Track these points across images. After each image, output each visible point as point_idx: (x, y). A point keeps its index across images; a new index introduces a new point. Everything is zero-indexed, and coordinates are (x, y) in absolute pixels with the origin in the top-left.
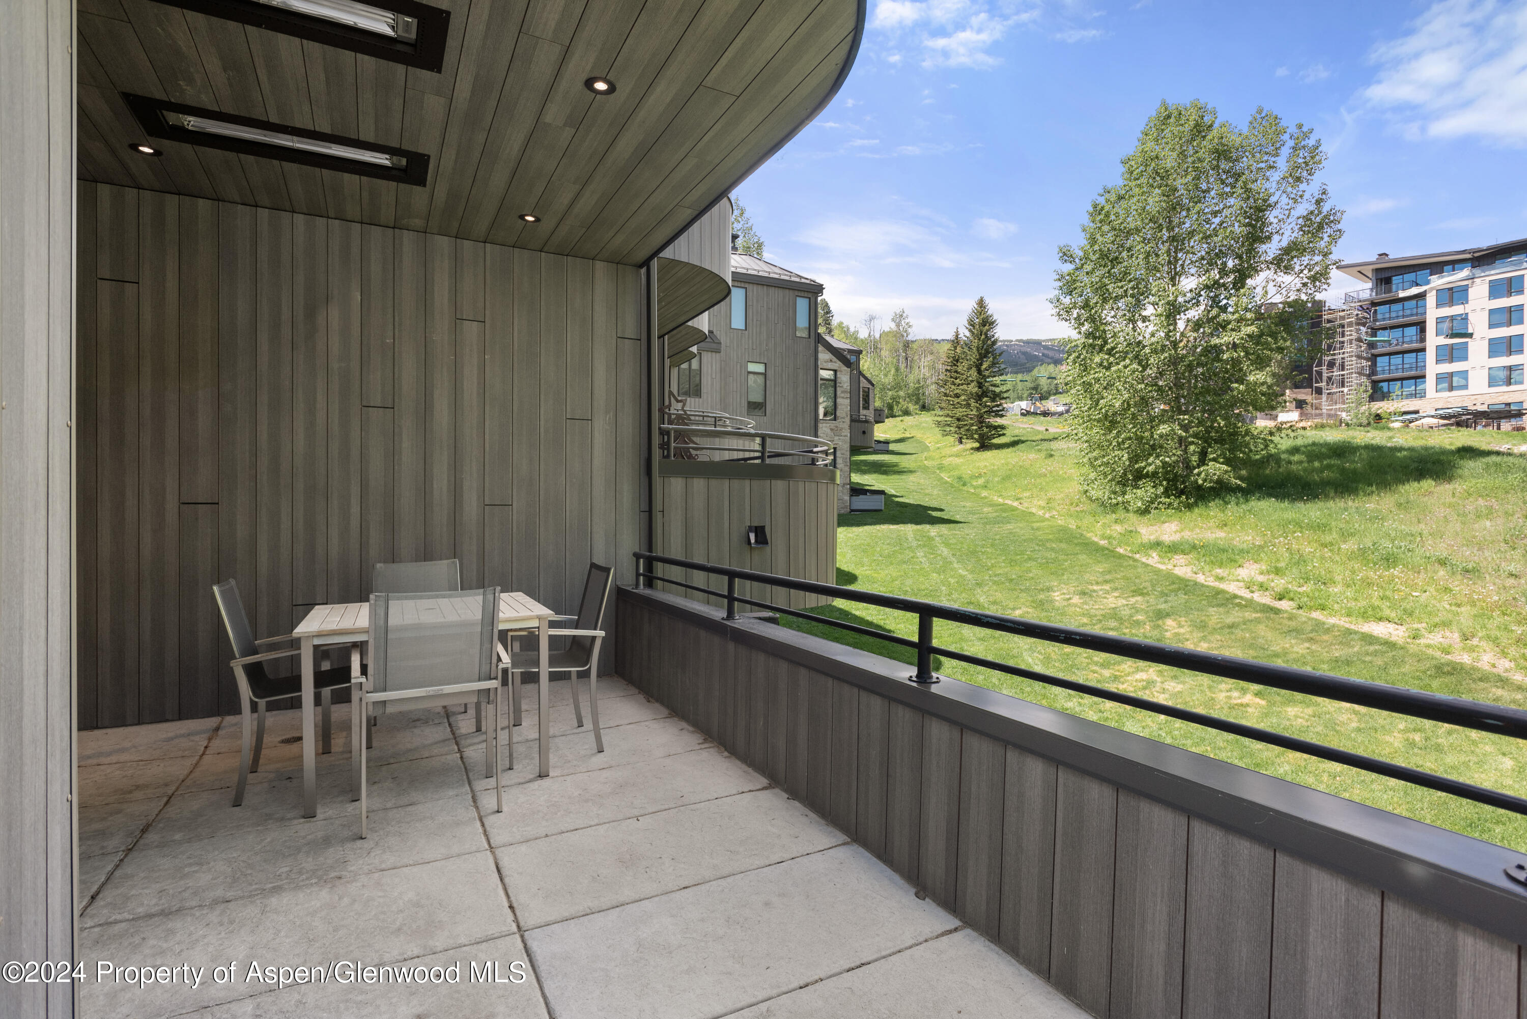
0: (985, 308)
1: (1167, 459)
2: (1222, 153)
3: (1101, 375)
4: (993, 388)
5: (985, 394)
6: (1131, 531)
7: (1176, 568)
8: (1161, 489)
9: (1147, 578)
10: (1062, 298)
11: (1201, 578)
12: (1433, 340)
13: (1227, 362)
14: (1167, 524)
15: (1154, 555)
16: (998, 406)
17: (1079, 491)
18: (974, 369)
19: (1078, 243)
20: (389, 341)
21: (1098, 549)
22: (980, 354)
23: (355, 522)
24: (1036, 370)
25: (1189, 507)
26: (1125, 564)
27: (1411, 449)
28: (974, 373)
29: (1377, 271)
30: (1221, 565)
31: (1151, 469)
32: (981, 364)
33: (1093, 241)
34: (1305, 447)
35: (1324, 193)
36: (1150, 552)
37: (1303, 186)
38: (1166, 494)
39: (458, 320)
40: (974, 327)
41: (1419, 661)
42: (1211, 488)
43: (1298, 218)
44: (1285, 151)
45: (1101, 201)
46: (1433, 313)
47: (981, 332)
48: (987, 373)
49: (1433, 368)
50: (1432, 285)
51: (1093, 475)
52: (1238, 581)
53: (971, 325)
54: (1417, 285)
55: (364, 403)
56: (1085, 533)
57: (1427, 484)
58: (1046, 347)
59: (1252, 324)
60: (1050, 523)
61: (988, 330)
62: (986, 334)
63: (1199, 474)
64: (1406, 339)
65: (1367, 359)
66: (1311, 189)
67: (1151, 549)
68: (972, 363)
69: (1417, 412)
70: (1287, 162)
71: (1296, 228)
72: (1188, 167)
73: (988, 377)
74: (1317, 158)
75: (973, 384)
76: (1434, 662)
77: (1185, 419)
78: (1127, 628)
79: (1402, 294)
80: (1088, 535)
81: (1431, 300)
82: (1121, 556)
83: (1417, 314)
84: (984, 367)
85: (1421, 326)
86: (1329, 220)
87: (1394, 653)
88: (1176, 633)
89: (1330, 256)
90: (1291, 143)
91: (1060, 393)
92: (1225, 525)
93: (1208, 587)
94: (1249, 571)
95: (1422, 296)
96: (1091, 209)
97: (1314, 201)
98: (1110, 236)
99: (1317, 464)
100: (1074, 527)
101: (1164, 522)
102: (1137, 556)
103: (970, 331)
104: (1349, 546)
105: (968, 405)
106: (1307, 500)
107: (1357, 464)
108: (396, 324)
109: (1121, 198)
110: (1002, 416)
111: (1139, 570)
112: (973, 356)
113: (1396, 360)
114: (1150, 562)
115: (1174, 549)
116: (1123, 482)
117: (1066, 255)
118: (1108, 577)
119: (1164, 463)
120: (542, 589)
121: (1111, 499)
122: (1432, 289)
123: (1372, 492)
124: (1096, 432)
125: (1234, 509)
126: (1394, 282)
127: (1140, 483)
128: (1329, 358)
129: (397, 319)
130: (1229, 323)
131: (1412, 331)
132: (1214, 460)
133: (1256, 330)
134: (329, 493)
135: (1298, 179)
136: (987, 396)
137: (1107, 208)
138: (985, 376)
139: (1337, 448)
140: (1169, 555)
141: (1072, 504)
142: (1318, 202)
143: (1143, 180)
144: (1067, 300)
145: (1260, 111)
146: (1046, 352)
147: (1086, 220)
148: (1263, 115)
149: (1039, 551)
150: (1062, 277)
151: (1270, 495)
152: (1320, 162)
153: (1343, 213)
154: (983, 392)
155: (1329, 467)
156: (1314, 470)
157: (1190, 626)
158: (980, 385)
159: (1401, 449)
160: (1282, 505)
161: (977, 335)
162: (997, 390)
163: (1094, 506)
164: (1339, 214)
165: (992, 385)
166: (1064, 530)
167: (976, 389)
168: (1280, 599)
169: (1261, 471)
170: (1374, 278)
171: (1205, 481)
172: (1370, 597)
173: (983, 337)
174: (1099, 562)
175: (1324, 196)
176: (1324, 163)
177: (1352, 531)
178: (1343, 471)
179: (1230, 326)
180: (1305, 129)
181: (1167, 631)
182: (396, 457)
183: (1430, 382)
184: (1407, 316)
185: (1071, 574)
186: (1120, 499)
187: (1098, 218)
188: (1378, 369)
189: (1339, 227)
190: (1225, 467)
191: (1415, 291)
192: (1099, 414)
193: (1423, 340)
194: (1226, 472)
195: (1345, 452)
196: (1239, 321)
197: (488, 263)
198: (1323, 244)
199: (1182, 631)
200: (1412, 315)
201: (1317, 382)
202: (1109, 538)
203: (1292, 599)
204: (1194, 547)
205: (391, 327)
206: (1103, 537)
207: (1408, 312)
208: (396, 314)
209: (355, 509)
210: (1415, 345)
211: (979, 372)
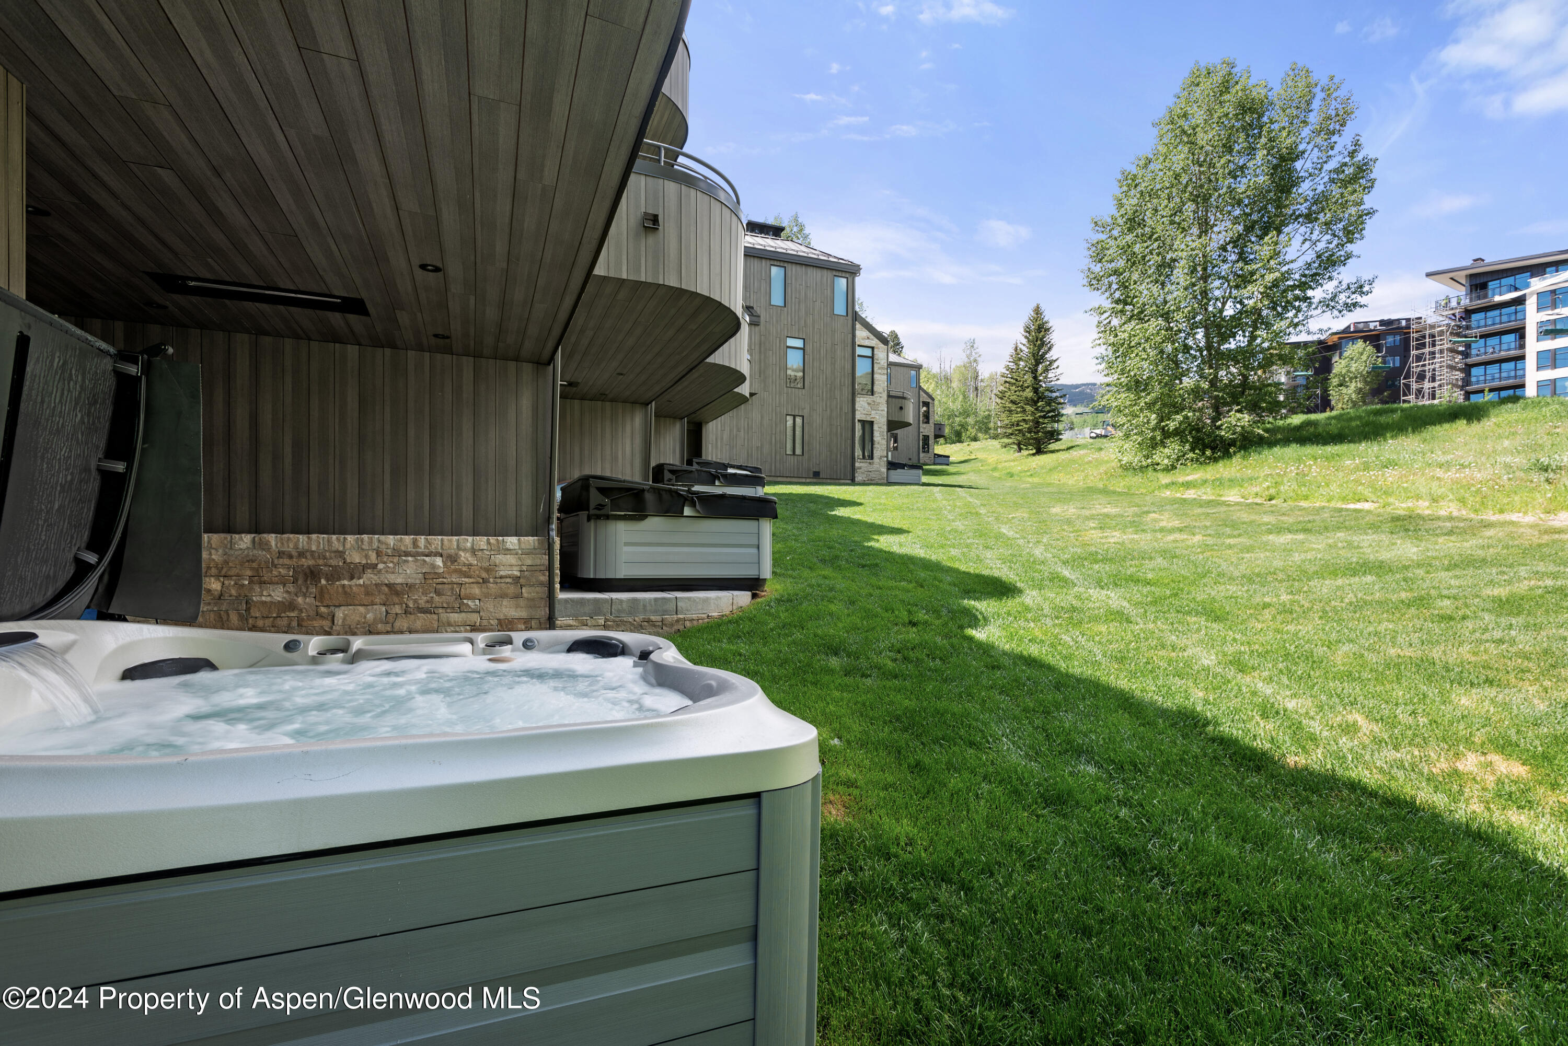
0: (1041, 315)
4: (1050, 394)
8: (1187, 443)
12: (1534, 346)
16: (1053, 411)
18: (1029, 374)
22: (1036, 360)
25: (1215, 460)
29: (1471, 276)
31: (1173, 424)
33: (1121, 206)
35: (1357, 144)
38: (1192, 450)
40: (1030, 333)
43: (1329, 171)
44: (1317, 104)
45: (1130, 167)
46: (1533, 317)
47: (1037, 339)
49: (1533, 376)
50: (1532, 288)
51: (1126, 446)
52: (1236, 494)
53: (1027, 332)
54: (1515, 288)
61: (1044, 336)
62: (1041, 340)
64: (1504, 347)
65: (1461, 370)
66: (1343, 142)
70: (1319, 115)
73: (1044, 382)
74: (1350, 108)
75: (1028, 390)
79: (1498, 299)
81: (1531, 304)
83: (1515, 320)
85: (1520, 332)
86: (1363, 169)
90: (1322, 95)
95: (1521, 300)
96: (1120, 177)
103: (1026, 337)
105: (1024, 411)
110: (1058, 421)
113: (1493, 369)
117: (1097, 225)
122: (1532, 292)
125: (1256, 456)
126: (1490, 287)
127: (1167, 441)
128: (1418, 369)
131: (1510, 338)
132: (1239, 411)
135: (1330, 131)
136: (1043, 402)
137: (1134, 173)
140: (1181, 489)
142: (1351, 153)
144: (1097, 268)
145: (1293, 66)
147: (1115, 188)
148: (1296, 70)
150: (1094, 247)
152: (1351, 113)
153: (1377, 161)
158: (1036, 391)
161: (1032, 341)
164: (1372, 164)
165: (1047, 390)
167: (1032, 394)
170: (1467, 285)
171: (1228, 432)
173: (1039, 342)
175: (1357, 147)
176: (1357, 113)
180: (1336, 80)
183: (1530, 391)
184: (1505, 323)
187: (1126, 184)
188: (1472, 379)
189: (1373, 175)
190: (1247, 417)
191: (1513, 295)
193: (1522, 347)
194: (1248, 421)
200: (1510, 321)
201: (1405, 395)
207: (1505, 318)
210: (1514, 353)
211: (1035, 377)
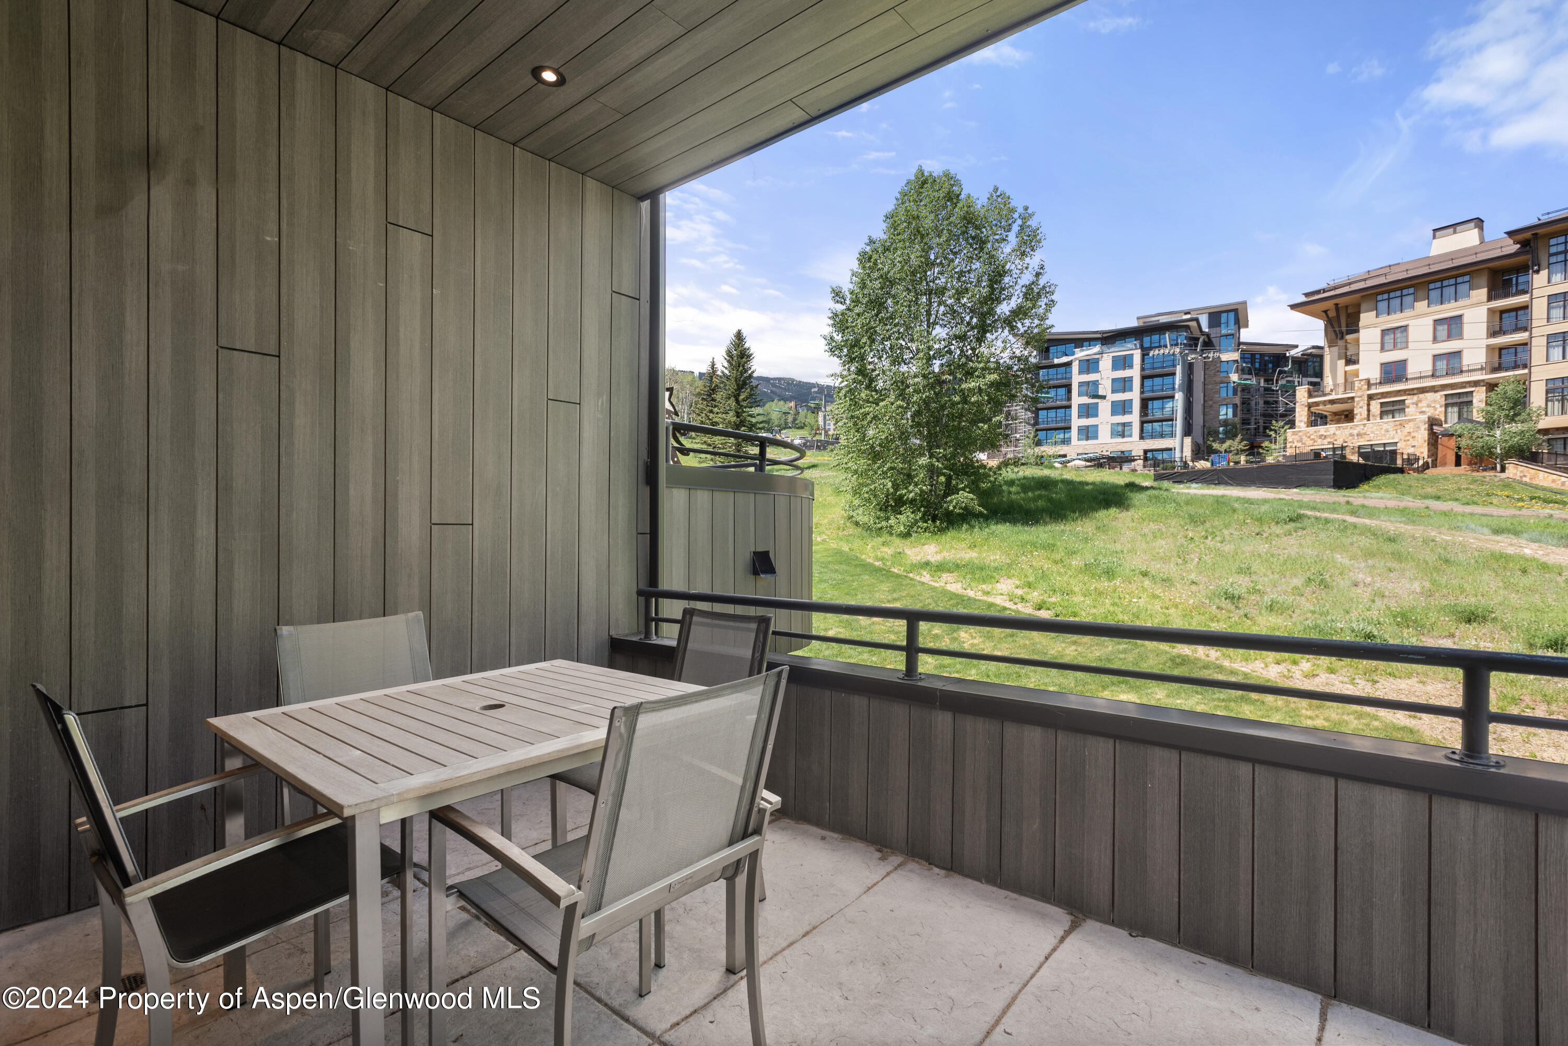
0: (742, 341)
1: (924, 488)
2: (970, 219)
3: (872, 409)
5: (742, 423)
6: (900, 553)
7: (947, 585)
8: (920, 515)
9: (928, 595)
10: (835, 335)
11: (971, 594)
12: (1077, 400)
13: (973, 404)
14: (926, 546)
15: (925, 573)
17: (843, 517)
18: (733, 399)
19: (847, 284)
20: (271, 239)
21: (878, 570)
22: (738, 385)
23: (204, 553)
24: (767, 405)
25: (942, 530)
26: (904, 583)
27: (1093, 484)
28: (732, 402)
30: (984, 582)
31: (911, 495)
32: (739, 394)
33: (863, 286)
34: (1019, 480)
35: (1042, 268)
36: (922, 571)
37: (1027, 260)
38: (924, 519)
39: (389, 224)
40: (732, 358)
41: (1157, 655)
42: (959, 514)
43: (1023, 286)
44: (1015, 228)
45: (868, 249)
46: (1077, 378)
47: (739, 364)
48: (744, 404)
49: (1077, 422)
50: (1076, 356)
51: (857, 502)
52: (1002, 594)
53: (729, 356)
54: (1066, 355)
55: (223, 342)
56: (858, 555)
57: (1113, 511)
58: (774, 385)
59: (994, 373)
60: (824, 547)
61: (746, 362)
62: (743, 366)
63: (951, 501)
64: (1059, 398)
65: (1032, 412)
66: (1034, 261)
67: (921, 568)
68: (730, 392)
69: (1065, 456)
70: (1017, 237)
71: (1021, 295)
72: (943, 229)
73: (745, 407)
74: (1038, 238)
75: (731, 413)
76: (1168, 656)
77: (940, 453)
78: (930, 642)
79: (1056, 361)
80: (863, 557)
81: (1075, 367)
82: (898, 576)
83: (1065, 379)
84: (741, 397)
85: (1068, 387)
86: (1046, 291)
87: (1138, 650)
88: (972, 644)
89: (1047, 321)
90: (1019, 222)
91: (790, 428)
92: (975, 546)
93: (980, 601)
94: (1005, 586)
95: (1069, 364)
96: (859, 256)
97: (1034, 273)
98: (877, 284)
99: (1030, 494)
100: (847, 549)
101: (923, 545)
102: (911, 575)
103: (728, 361)
104: (1076, 562)
106: (1032, 524)
107: (1059, 495)
108: (284, 211)
109: (887, 249)
111: (919, 588)
112: (732, 386)
113: (1052, 413)
114: (923, 579)
115: (940, 568)
116: (884, 507)
117: (837, 295)
118: (895, 595)
119: (921, 490)
120: (513, 649)
121: (875, 523)
122: (1076, 359)
123: (1077, 518)
124: (863, 462)
125: (979, 533)
126: (1051, 351)
127: (902, 509)
128: (1007, 409)
129: (284, 202)
130: (976, 370)
131: (1062, 391)
132: (963, 489)
133: (998, 378)
134: (152, 501)
135: (1023, 254)
136: (744, 426)
137: (875, 256)
138: (742, 406)
139: (1043, 482)
140: (939, 573)
141: (839, 529)
142: (1038, 275)
143: (906, 236)
144: (838, 338)
145: (996, 189)
146: (774, 389)
147: (855, 265)
148: (998, 194)
149: (826, 573)
150: (836, 315)
151: (1005, 521)
152: (1039, 241)
153: (1056, 286)
154: (741, 421)
155: (1040, 497)
156: (1030, 500)
157: (981, 637)
158: (738, 415)
159: (1087, 484)
160: (1016, 529)
161: (735, 367)
162: (754, 420)
163: (860, 530)
164: (1053, 287)
165: (749, 416)
166: (839, 552)
167: (735, 418)
168: (1039, 609)
169: (990, 500)
171: (955, 507)
172: (1103, 604)
173: (741, 368)
174: (882, 582)
175: (1041, 271)
176: (1043, 243)
177: (1075, 549)
178: (1050, 500)
179: (977, 373)
180: (1029, 211)
181: (964, 642)
182: (284, 442)
183: (1074, 432)
184: (1059, 379)
185: (864, 593)
186: (884, 524)
187: (868, 265)
188: (1040, 420)
189: (1053, 297)
190: (971, 496)
191: (1065, 359)
192: (866, 445)
193: (1069, 399)
194: (972, 499)
195: (1048, 485)
196: (983, 369)
197: (437, 142)
198: (1041, 311)
199: (976, 641)
200: (1062, 379)
202: (882, 559)
203: (1049, 609)
204: (958, 566)
205: (274, 215)
206: (878, 559)
207: (1060, 376)
208: (283, 195)
209: (204, 530)
210: (1064, 403)
211: (737, 401)
